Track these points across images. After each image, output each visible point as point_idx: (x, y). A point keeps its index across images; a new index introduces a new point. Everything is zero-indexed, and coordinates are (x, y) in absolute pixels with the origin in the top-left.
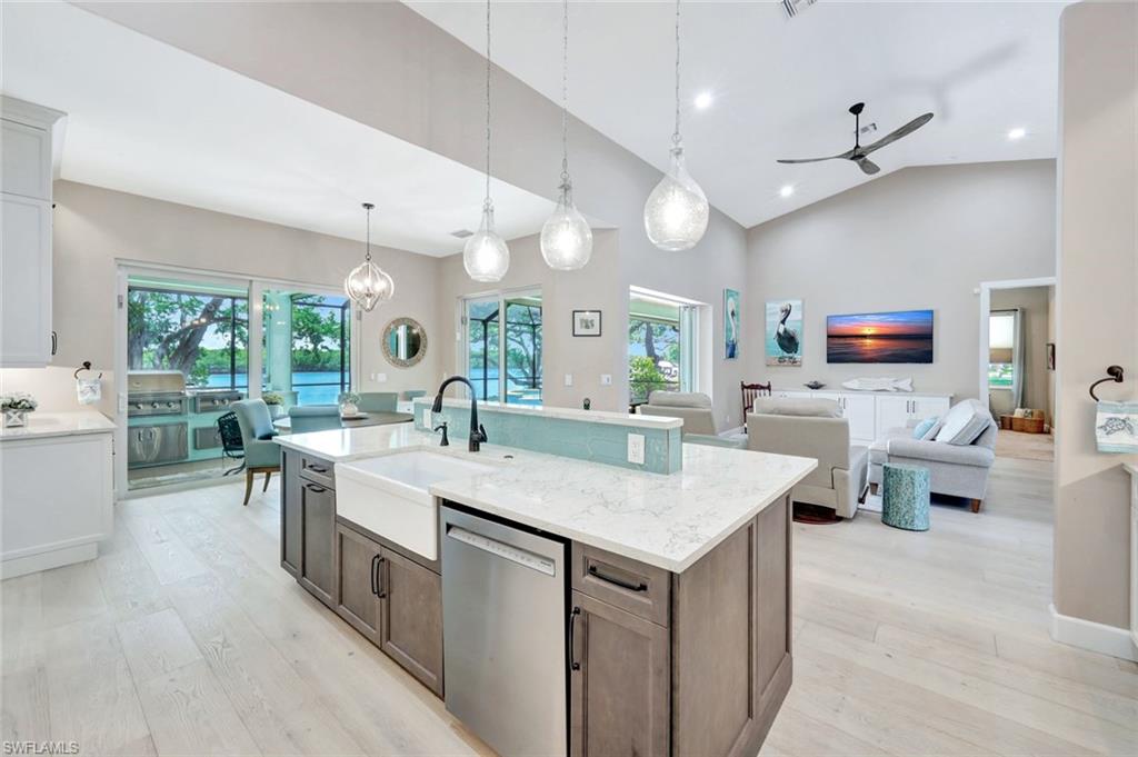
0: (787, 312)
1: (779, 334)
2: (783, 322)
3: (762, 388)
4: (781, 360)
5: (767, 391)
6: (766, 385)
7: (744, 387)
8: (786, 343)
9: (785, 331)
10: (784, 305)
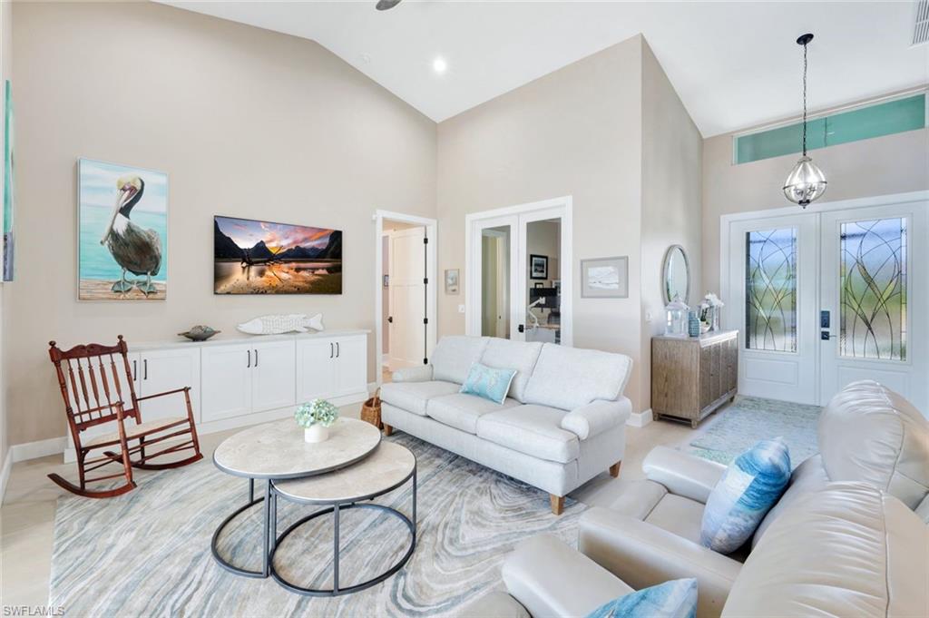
0: (136, 194)
1: (113, 234)
2: (125, 211)
3: (109, 351)
4: (120, 289)
5: (118, 357)
6: (114, 343)
7: (57, 356)
8: (132, 254)
9: (130, 230)
10: (130, 177)
